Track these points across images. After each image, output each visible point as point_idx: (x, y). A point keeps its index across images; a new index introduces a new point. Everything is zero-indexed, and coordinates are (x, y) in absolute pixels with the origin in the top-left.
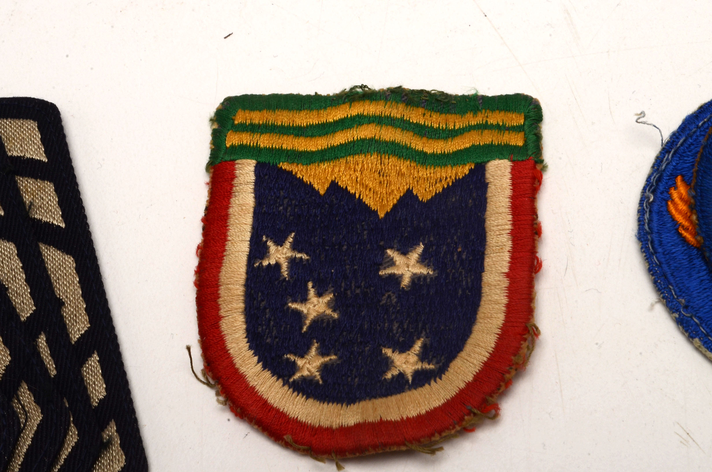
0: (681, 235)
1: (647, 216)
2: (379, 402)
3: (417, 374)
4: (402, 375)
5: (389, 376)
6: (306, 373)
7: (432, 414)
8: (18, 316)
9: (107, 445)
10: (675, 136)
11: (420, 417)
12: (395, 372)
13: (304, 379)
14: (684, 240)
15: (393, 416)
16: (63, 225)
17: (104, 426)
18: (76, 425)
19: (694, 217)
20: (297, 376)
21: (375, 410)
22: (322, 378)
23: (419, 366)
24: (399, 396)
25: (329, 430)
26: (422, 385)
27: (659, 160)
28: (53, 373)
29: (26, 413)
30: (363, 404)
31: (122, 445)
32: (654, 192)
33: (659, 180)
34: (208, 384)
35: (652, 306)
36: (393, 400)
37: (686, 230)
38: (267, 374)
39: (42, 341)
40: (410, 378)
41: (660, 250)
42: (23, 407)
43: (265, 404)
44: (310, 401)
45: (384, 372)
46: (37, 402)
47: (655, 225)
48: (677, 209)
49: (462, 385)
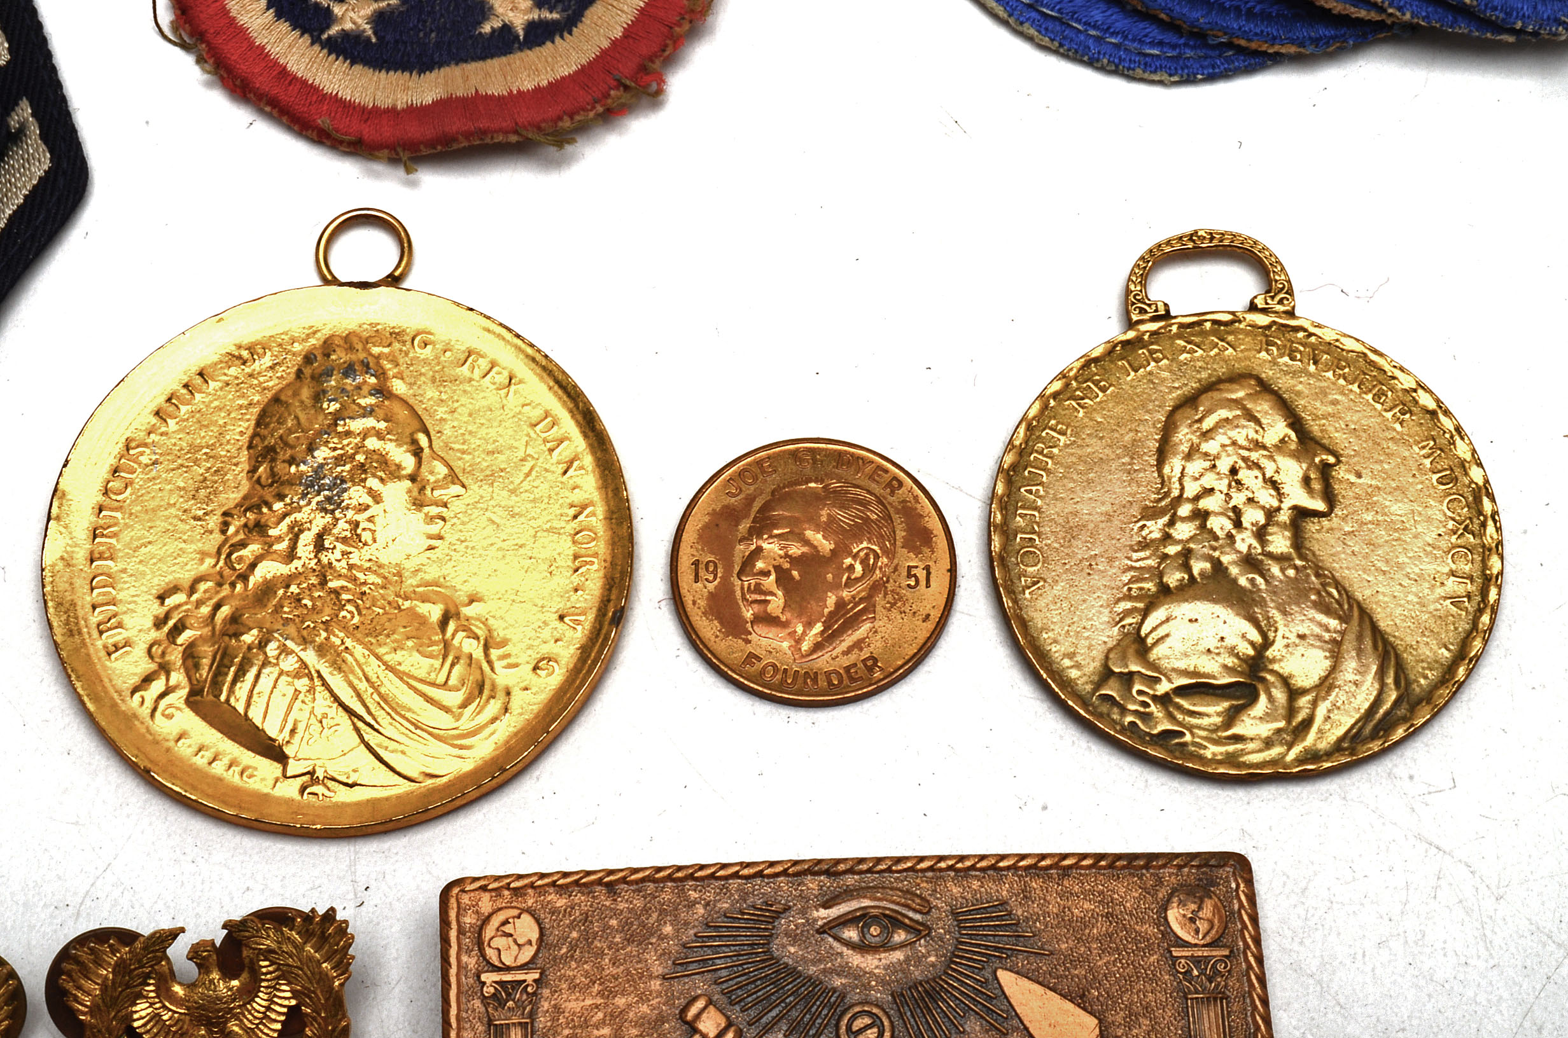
2: (471, 67)
3: (531, 26)
4: (507, 28)
5: (487, 28)
6: (348, 26)
7: (557, 87)
9: (17, 136)
11: (538, 90)
12: (497, 24)
13: (345, 34)
15: (496, 89)
17: (10, 106)
20: (334, 30)
21: (466, 79)
22: (375, 33)
23: (535, 15)
24: (504, 59)
25: (392, 112)
26: (541, 44)
30: (445, 71)
31: (44, 137)
34: (184, 46)
36: (494, 64)
38: (284, 26)
40: (521, 33)
43: (283, 74)
44: (358, 68)
45: (479, 23)
49: (605, 44)
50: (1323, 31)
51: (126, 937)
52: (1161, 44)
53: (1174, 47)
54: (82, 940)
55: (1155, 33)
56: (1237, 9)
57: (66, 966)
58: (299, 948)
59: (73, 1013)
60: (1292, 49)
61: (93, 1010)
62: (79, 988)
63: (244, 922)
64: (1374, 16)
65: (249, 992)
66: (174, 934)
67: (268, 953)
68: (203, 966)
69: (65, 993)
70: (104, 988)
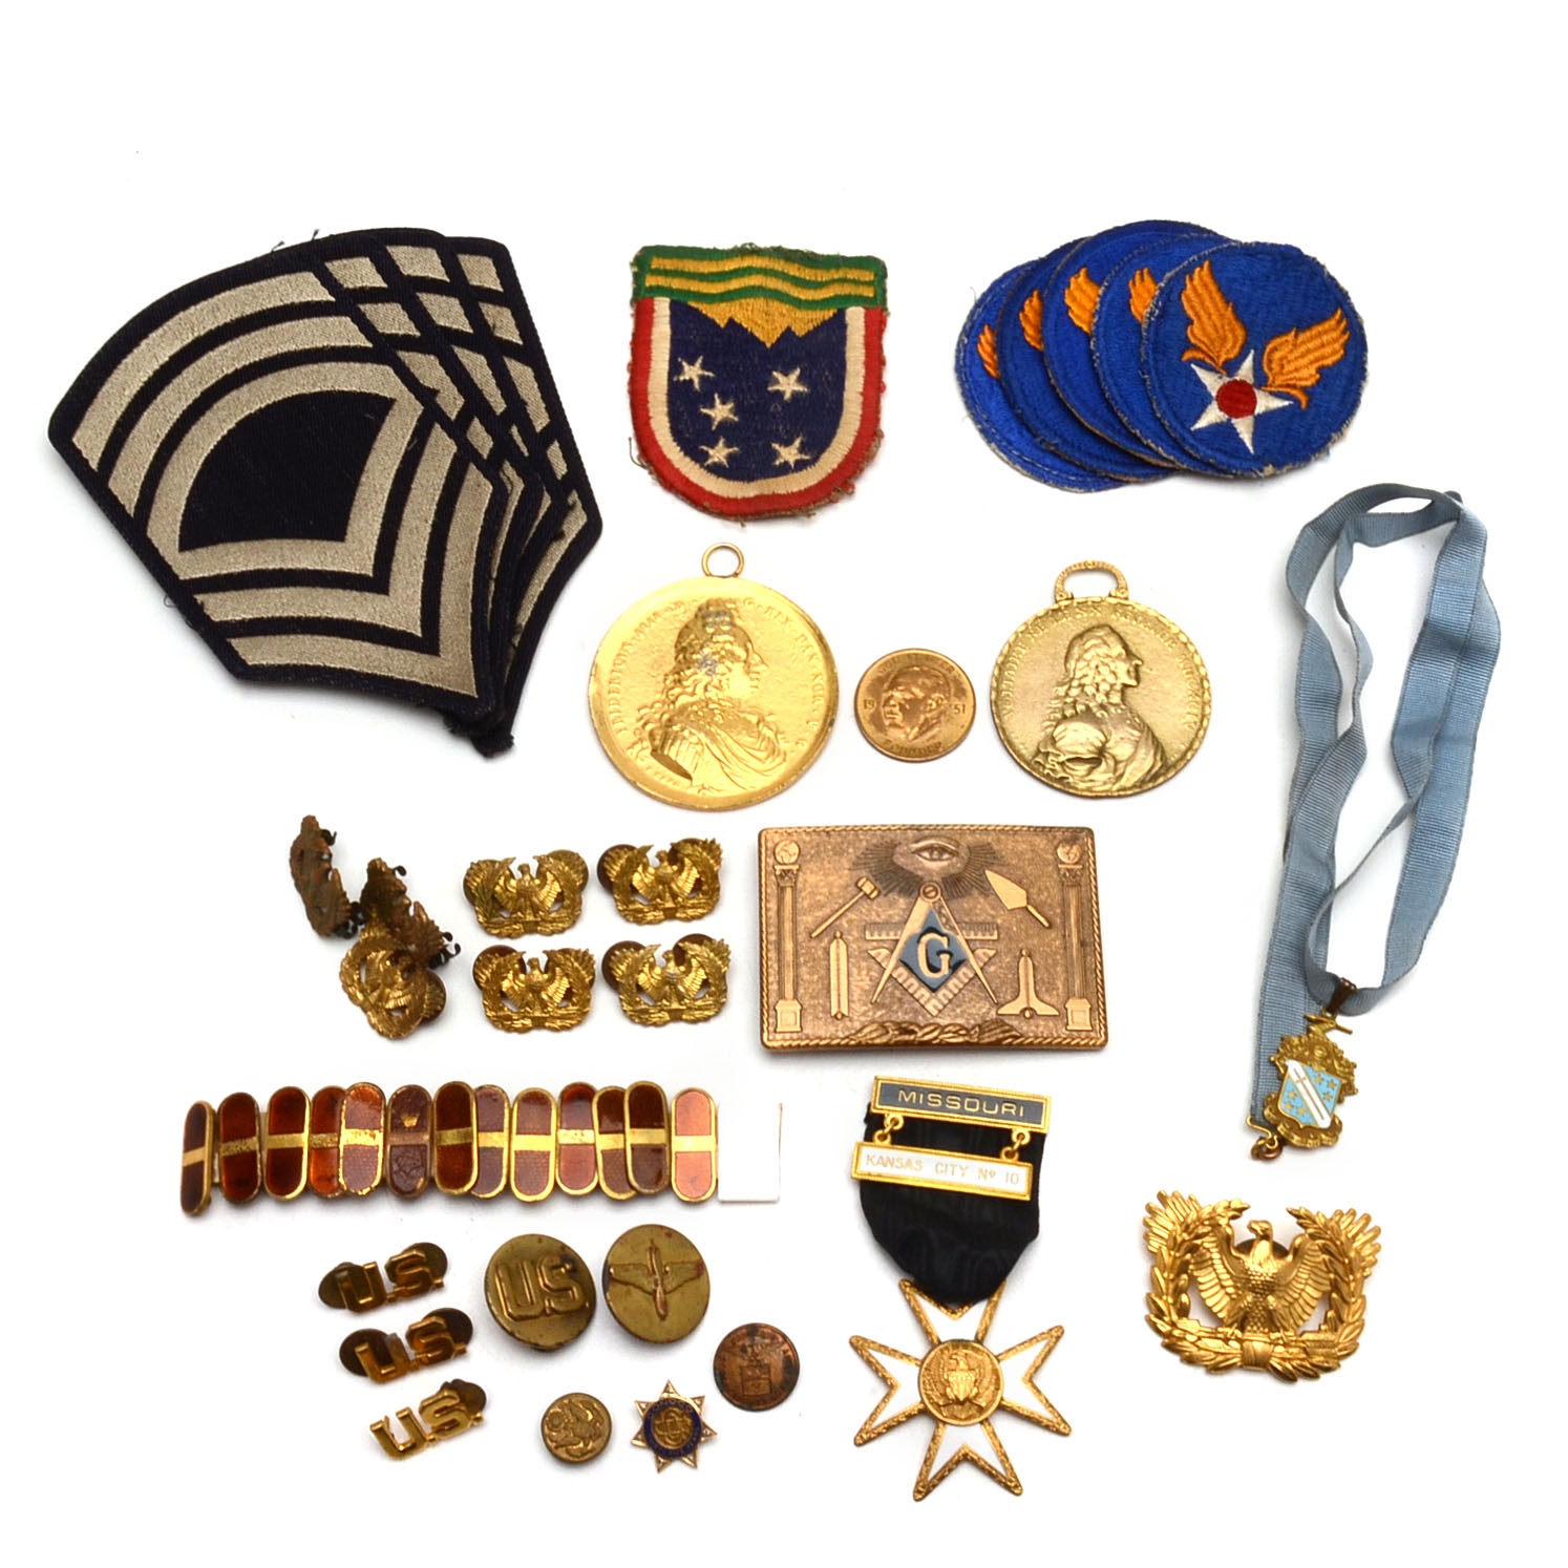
0: (985, 369)
1: (962, 354)
2: (770, 481)
3: (797, 462)
4: (786, 463)
5: (777, 463)
6: (716, 460)
7: (809, 491)
8: (494, 412)
9: (572, 507)
10: (985, 295)
11: (800, 492)
12: (782, 461)
13: (715, 463)
14: (988, 372)
15: (782, 491)
16: (521, 343)
17: (568, 493)
18: (548, 491)
19: (995, 357)
20: (710, 462)
21: (769, 485)
22: (728, 463)
23: (798, 457)
24: (785, 477)
25: (735, 500)
26: (801, 470)
27: (972, 313)
28: (526, 454)
29: (511, 483)
30: (759, 482)
31: (584, 508)
32: (968, 336)
33: (972, 328)
34: (643, 466)
35: (963, 420)
36: (781, 479)
37: (989, 365)
38: (688, 459)
39: (514, 430)
40: (793, 466)
41: (970, 379)
42: (508, 478)
43: (687, 481)
44: (721, 479)
45: (774, 460)
46: (519, 475)
47: (967, 361)
48: (983, 350)
49: (830, 471)
50: (1148, 471)
51: (631, 848)
52: (1076, 475)
53: (1081, 476)
54: (613, 849)
55: (1074, 470)
56: (1110, 460)
57: (606, 859)
58: (701, 854)
59: (608, 878)
60: (1134, 479)
61: (616, 877)
62: (612, 868)
63: (679, 844)
64: (1171, 465)
65: (680, 871)
66: (649, 848)
67: (688, 856)
68: (661, 860)
69: (606, 870)
70: (621, 867)
